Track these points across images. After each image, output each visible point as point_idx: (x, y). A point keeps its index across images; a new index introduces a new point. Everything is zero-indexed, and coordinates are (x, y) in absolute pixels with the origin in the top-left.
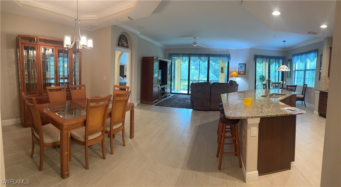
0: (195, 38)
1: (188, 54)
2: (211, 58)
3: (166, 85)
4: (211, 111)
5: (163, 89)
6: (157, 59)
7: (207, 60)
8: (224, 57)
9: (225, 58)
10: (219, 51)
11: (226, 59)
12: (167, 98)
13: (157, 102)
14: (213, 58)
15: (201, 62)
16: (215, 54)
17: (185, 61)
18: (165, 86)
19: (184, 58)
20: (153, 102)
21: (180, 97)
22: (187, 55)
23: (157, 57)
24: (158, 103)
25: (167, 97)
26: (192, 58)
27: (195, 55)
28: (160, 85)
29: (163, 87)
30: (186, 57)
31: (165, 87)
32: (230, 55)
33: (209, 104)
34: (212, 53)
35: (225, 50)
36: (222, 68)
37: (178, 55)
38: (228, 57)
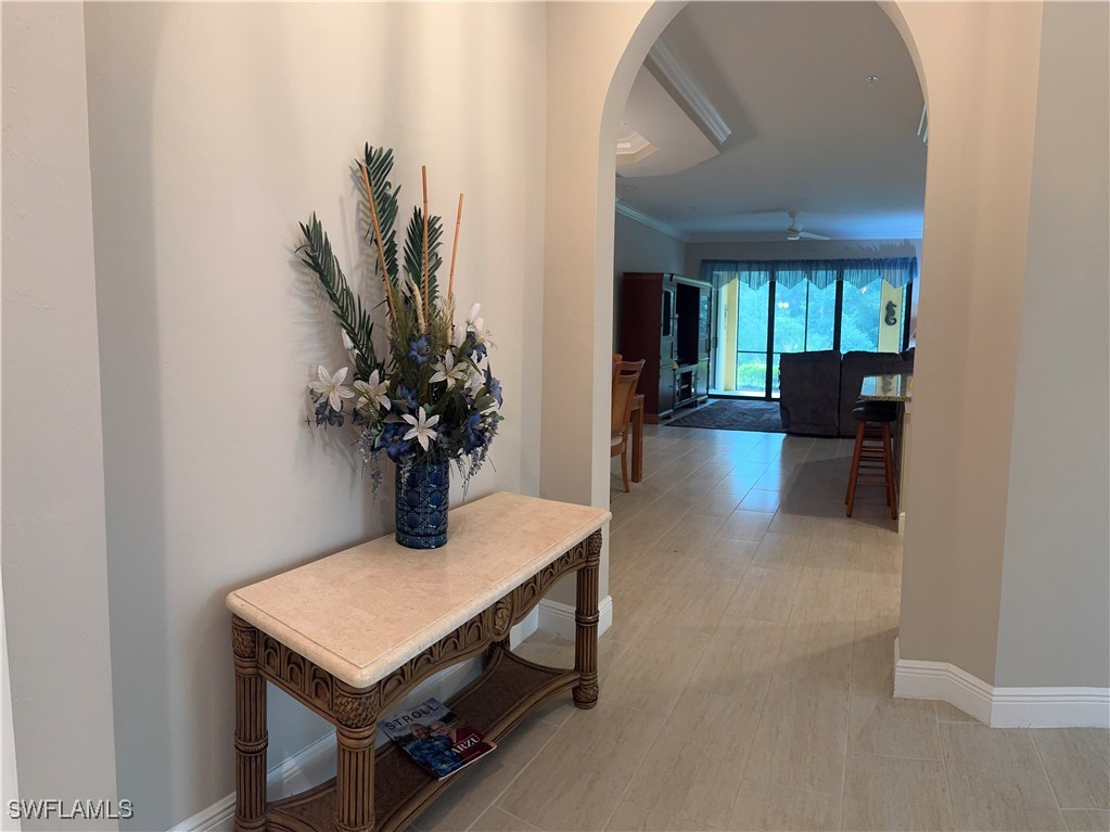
0: (792, 215)
1: (766, 263)
2: (846, 272)
3: (695, 366)
4: (843, 437)
5: (687, 378)
6: (671, 279)
7: (835, 281)
8: (895, 268)
9: (898, 271)
10: (878, 248)
11: (900, 274)
12: (698, 408)
13: (668, 417)
14: (854, 271)
15: (812, 287)
16: (862, 258)
17: (759, 284)
18: (693, 367)
19: (755, 274)
20: (661, 415)
21: (741, 406)
22: (763, 266)
23: (672, 275)
24: (672, 420)
25: (696, 406)
26: (782, 274)
27: (791, 265)
28: (679, 363)
29: (687, 369)
30: (763, 273)
31: (691, 372)
32: (915, 258)
33: (836, 417)
34: (851, 257)
35: (898, 244)
36: (890, 308)
37: (735, 265)
38: (909, 267)
